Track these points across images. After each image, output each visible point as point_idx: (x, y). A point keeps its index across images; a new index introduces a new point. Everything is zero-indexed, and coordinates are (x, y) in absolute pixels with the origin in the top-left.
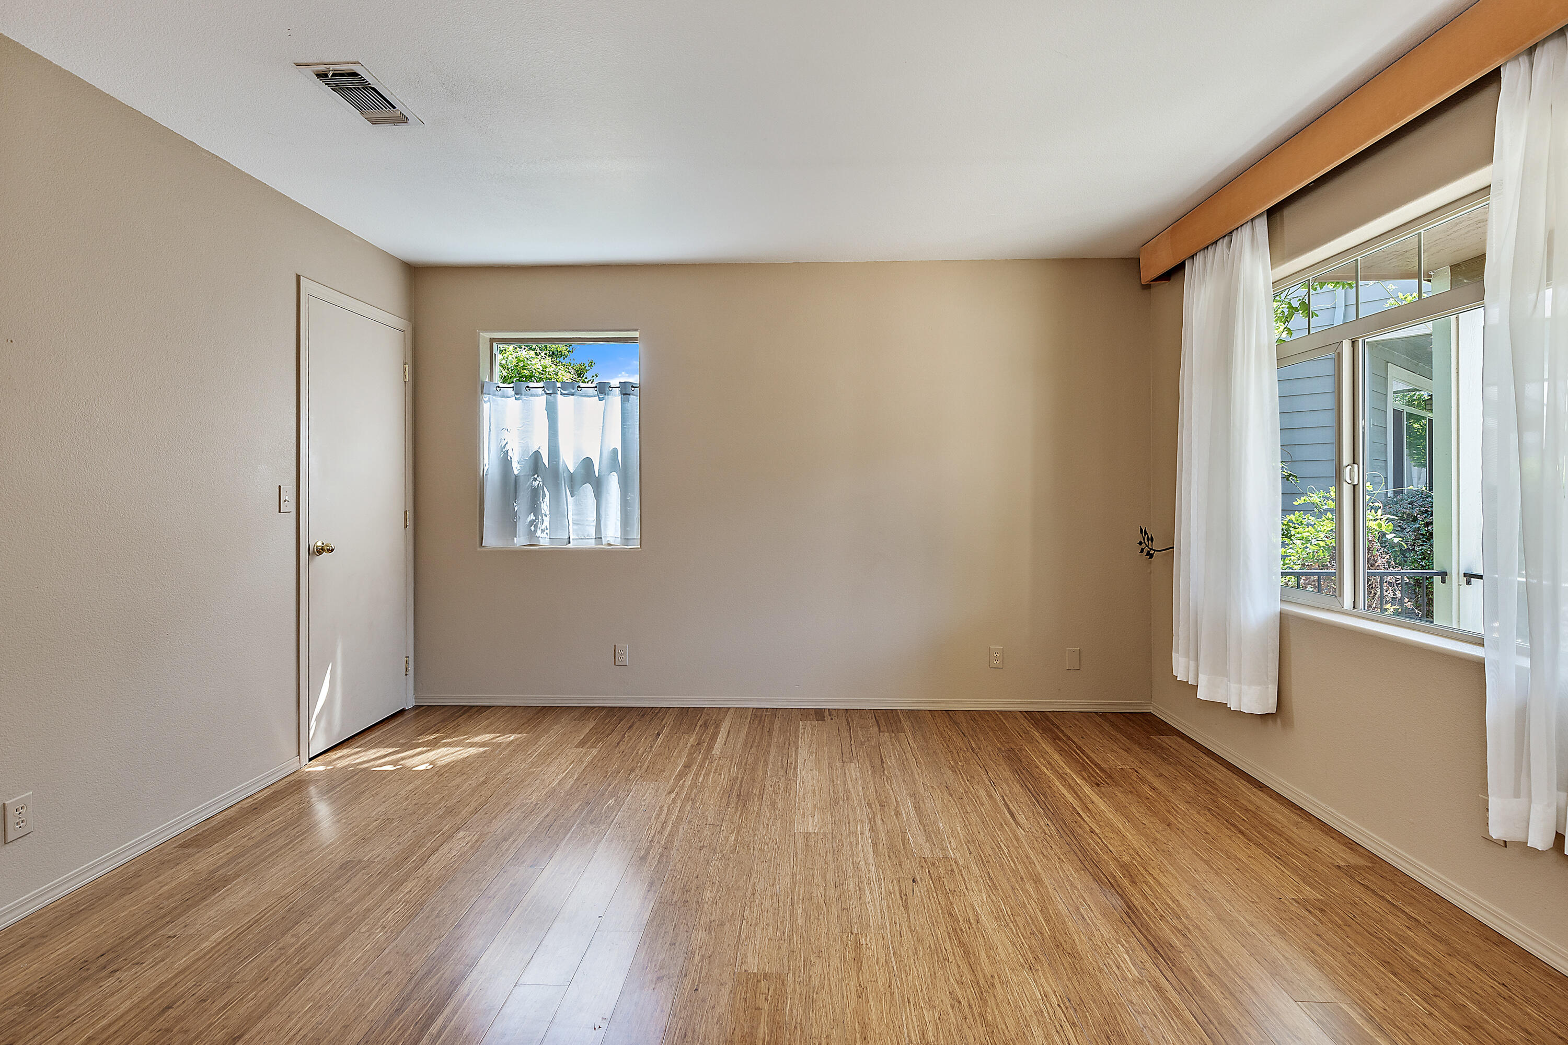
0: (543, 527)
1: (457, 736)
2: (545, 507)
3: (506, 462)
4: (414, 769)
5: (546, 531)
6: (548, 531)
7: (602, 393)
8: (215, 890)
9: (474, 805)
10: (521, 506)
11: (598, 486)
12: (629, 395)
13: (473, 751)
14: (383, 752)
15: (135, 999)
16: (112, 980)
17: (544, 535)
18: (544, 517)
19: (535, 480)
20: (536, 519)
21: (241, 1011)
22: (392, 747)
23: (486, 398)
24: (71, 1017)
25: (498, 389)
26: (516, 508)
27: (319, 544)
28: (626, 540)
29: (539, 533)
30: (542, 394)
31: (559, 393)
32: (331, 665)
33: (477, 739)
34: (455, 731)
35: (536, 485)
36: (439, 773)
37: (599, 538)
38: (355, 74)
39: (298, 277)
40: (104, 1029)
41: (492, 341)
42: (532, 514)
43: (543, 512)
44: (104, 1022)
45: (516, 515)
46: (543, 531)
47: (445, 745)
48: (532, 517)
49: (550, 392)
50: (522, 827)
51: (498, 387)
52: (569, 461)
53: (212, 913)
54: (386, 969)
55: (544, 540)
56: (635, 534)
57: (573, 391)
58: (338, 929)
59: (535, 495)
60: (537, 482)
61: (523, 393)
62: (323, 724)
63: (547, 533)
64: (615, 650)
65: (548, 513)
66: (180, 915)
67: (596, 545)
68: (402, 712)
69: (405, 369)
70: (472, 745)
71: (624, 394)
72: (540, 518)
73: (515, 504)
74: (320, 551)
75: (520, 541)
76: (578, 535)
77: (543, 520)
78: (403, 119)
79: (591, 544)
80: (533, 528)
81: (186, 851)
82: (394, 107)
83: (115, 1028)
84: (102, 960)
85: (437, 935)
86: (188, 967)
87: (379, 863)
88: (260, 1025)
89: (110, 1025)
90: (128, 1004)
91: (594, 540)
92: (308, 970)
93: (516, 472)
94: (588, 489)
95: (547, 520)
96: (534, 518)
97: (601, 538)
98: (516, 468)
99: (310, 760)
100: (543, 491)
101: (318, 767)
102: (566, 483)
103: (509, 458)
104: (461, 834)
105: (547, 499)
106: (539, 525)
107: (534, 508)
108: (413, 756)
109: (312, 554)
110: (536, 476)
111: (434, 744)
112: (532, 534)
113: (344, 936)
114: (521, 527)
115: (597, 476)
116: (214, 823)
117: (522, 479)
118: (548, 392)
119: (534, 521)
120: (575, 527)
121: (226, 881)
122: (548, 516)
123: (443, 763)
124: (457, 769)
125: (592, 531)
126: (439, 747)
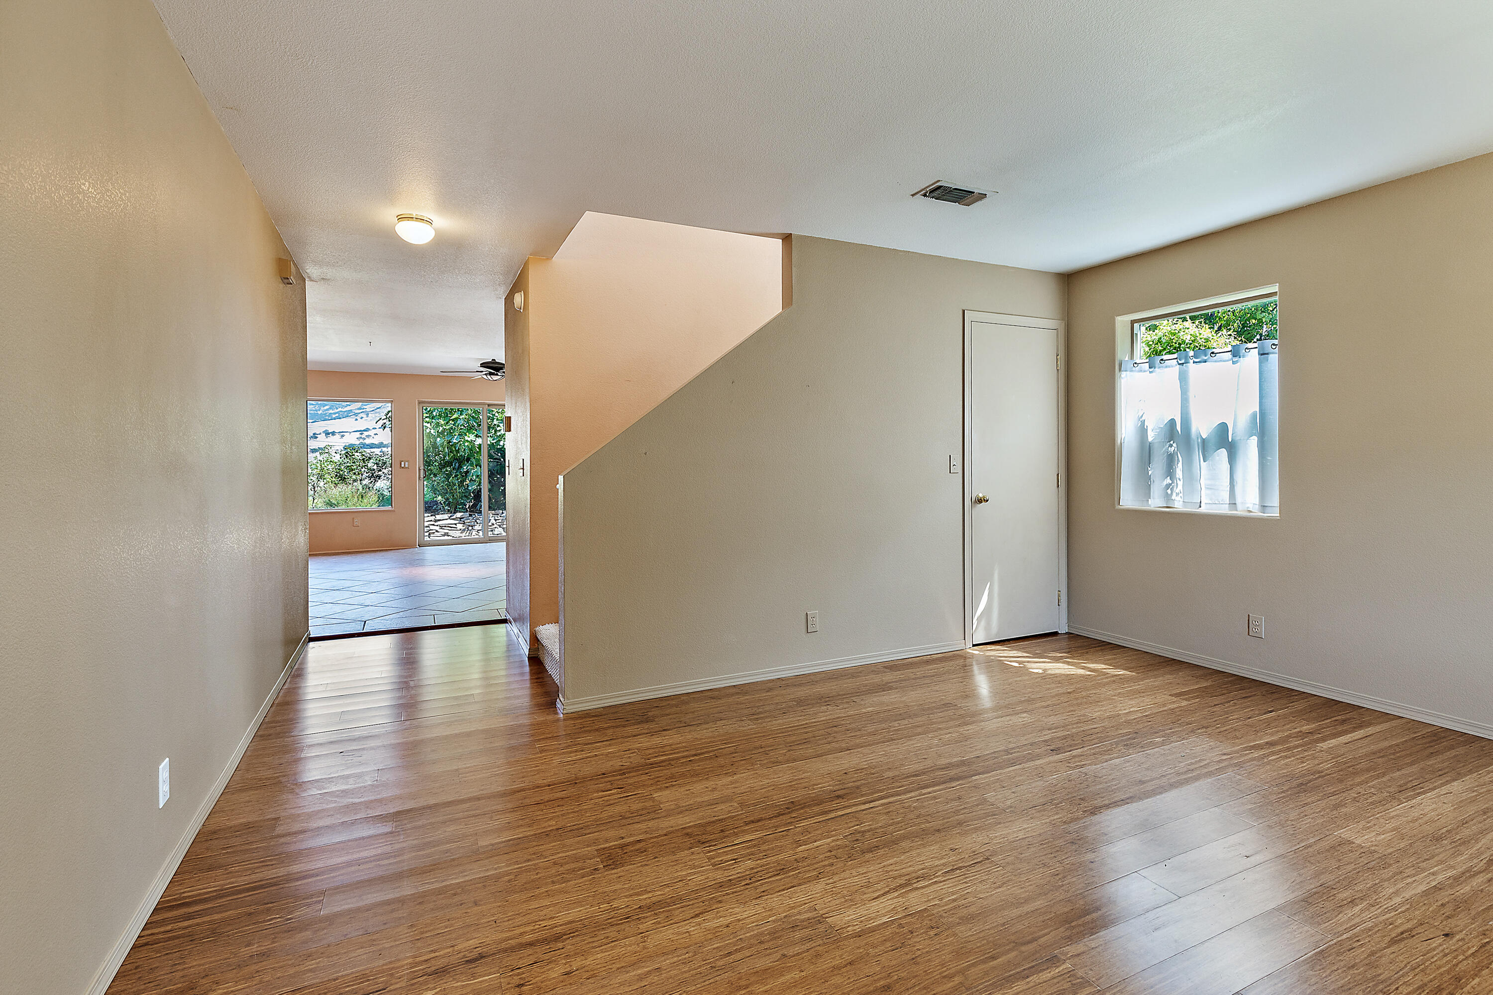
0: (1178, 491)
1: (1079, 659)
2: (1179, 473)
3: (1142, 430)
4: (1030, 670)
5: (1180, 495)
6: (1181, 495)
7: (1236, 356)
8: (884, 691)
9: (1049, 702)
10: (1156, 470)
11: (1232, 449)
12: (1268, 354)
13: (1082, 672)
14: (1020, 654)
15: (828, 718)
16: (825, 707)
17: (1178, 498)
18: (1178, 481)
19: (1171, 446)
20: (1172, 483)
21: (858, 741)
22: (1028, 653)
23: (1124, 374)
24: (806, 713)
25: (1135, 365)
26: (1150, 473)
27: (981, 495)
28: (1263, 507)
29: (1174, 497)
30: (1176, 365)
31: (1191, 361)
32: (989, 584)
33: (1091, 666)
34: (1081, 656)
35: (1172, 451)
36: (1045, 677)
37: (1233, 504)
38: (941, 186)
39: (964, 311)
40: (812, 723)
41: (1133, 322)
42: (1169, 478)
43: (1177, 476)
44: (814, 720)
45: (1150, 479)
46: (1177, 494)
47: (1064, 663)
48: (1168, 481)
49: (1183, 361)
50: (1069, 727)
51: (1136, 363)
52: (1202, 427)
53: (875, 699)
54: (926, 757)
55: (1179, 505)
56: (1274, 500)
57: (1206, 358)
58: (919, 730)
59: (1171, 460)
60: (1173, 448)
61: (1157, 366)
62: (983, 623)
63: (1181, 497)
64: (1249, 620)
65: (1181, 477)
66: (863, 695)
67: (1230, 510)
68: (1055, 634)
69: (1057, 359)
70: (1084, 668)
71: (1262, 354)
72: (1175, 481)
73: (1149, 469)
74: (980, 501)
75: (1155, 503)
76: (1211, 499)
77: (1177, 484)
78: (983, 196)
79: (1224, 509)
80: (1169, 491)
81: (886, 670)
82: (973, 193)
83: (815, 724)
84: (827, 699)
85: (963, 755)
86: (852, 716)
87: (965, 710)
88: (859, 750)
89: (815, 722)
90: (824, 718)
91: (1227, 505)
92: (893, 740)
93: (1150, 439)
94: (1223, 452)
95: (1180, 483)
96: (1171, 482)
97: (1235, 504)
98: (1151, 436)
99: (974, 645)
100: (1178, 457)
101: (976, 651)
102: (1200, 448)
103: (1146, 427)
104: (1025, 715)
105: (1180, 465)
106: (1175, 488)
107: (1170, 472)
108: (1037, 662)
109: (974, 503)
110: (1172, 442)
111: (1057, 660)
112: (1168, 497)
113: (919, 734)
114: (1157, 488)
115: (1230, 440)
116: (905, 662)
117: (1156, 447)
118: (1180, 362)
119: (1170, 484)
120: (1209, 492)
121: (891, 688)
122: (1182, 480)
123: (1053, 672)
124: (1059, 679)
125: (1225, 496)
126: (1058, 663)
